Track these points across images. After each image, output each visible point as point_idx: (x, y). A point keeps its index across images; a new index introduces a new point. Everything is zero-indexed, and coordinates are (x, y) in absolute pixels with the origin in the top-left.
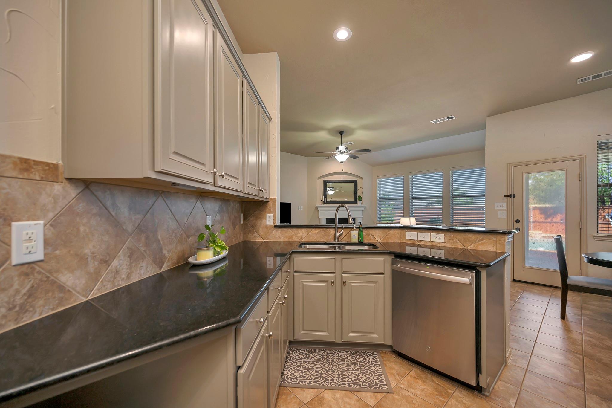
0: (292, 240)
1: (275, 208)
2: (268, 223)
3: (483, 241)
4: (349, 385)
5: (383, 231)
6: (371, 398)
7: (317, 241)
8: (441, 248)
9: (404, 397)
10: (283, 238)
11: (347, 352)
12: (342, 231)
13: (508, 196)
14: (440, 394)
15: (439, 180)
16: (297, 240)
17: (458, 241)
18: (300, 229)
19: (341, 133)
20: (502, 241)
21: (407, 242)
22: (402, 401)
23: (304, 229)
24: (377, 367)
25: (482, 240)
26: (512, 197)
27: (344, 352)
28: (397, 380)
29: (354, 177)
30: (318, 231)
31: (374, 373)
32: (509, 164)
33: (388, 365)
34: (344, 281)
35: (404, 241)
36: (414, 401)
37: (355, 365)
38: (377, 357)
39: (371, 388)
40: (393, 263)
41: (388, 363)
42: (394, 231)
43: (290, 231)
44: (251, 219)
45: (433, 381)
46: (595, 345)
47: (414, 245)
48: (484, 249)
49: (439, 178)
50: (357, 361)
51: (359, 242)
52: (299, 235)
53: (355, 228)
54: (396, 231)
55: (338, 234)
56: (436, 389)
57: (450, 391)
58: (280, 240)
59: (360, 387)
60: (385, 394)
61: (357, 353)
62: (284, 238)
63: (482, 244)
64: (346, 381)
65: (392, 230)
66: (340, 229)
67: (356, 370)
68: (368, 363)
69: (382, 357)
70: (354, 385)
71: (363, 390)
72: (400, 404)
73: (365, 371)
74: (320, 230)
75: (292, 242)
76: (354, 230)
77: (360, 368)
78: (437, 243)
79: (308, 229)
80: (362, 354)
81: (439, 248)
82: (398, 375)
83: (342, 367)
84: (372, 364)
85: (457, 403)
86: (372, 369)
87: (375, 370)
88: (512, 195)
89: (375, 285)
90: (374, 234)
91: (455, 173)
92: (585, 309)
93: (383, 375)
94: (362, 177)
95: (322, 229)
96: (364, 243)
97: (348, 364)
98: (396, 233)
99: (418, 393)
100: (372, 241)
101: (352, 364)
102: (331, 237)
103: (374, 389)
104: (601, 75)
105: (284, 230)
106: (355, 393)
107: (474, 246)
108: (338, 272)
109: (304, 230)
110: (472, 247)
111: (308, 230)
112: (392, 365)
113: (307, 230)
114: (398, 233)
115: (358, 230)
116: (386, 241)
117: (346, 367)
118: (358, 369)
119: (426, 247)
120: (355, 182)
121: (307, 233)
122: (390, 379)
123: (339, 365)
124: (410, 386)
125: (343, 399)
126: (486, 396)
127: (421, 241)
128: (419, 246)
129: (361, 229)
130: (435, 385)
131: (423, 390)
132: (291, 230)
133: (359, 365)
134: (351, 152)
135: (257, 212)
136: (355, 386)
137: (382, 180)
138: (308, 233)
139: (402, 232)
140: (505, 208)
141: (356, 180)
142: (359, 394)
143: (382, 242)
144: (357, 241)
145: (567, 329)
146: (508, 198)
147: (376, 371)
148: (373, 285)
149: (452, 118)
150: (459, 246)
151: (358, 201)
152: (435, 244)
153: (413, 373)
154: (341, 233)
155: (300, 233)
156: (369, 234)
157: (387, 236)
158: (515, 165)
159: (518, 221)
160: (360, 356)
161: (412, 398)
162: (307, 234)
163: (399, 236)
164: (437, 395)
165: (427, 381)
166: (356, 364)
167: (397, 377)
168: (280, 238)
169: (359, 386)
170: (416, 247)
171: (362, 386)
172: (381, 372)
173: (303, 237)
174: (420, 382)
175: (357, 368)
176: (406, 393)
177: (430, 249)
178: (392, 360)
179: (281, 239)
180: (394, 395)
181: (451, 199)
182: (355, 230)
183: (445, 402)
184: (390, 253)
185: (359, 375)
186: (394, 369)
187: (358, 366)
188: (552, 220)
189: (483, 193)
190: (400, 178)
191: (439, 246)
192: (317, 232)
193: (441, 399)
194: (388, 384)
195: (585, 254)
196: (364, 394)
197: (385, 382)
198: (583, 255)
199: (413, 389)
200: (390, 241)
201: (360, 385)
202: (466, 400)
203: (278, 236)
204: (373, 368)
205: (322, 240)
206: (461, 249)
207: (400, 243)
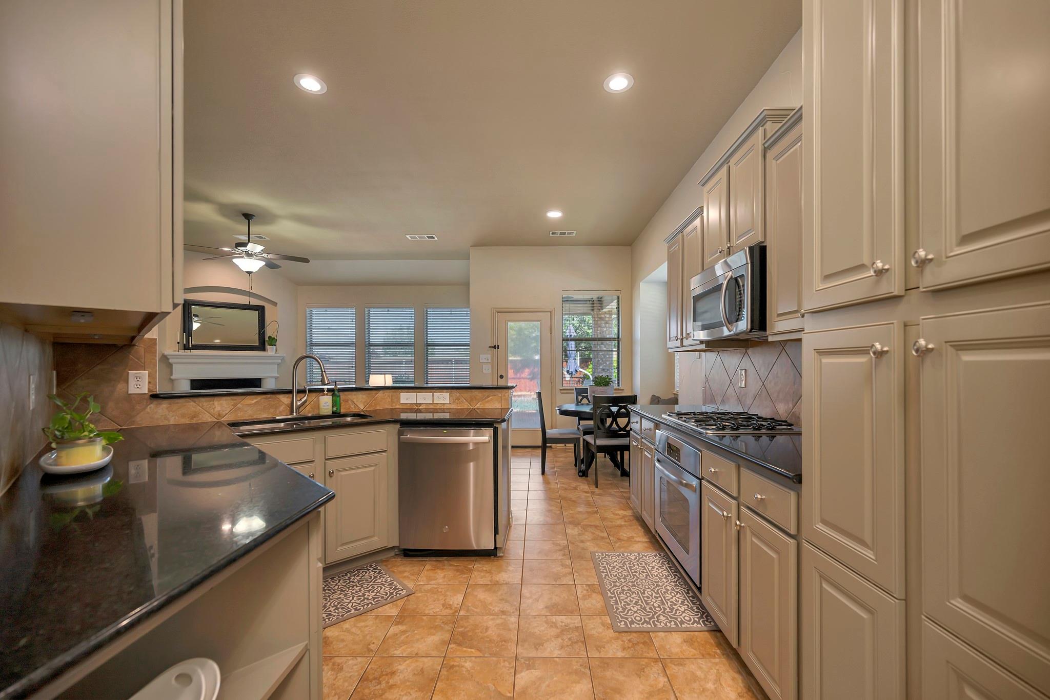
0: (198, 420)
1: (154, 359)
2: (132, 390)
3: (489, 399)
4: (356, 610)
5: (369, 394)
6: (391, 608)
7: (255, 417)
8: (446, 411)
9: (428, 591)
10: (173, 418)
11: (332, 579)
12: (306, 398)
13: (492, 347)
14: (462, 572)
15: (409, 319)
16: (210, 420)
17: (465, 401)
18: (216, 398)
19: (248, 217)
20: (507, 397)
21: (401, 407)
22: (427, 595)
23: (224, 398)
24: (384, 577)
25: (488, 397)
26: (496, 348)
27: (328, 581)
28: (414, 579)
29: (263, 302)
30: (255, 401)
31: (384, 585)
32: (494, 308)
33: (396, 571)
34: (330, 471)
35: (398, 407)
36: (440, 590)
37: (353, 587)
38: (379, 568)
39: (386, 599)
40: (400, 433)
41: (395, 568)
42: (384, 393)
43: (192, 403)
44: (79, 382)
45: (451, 565)
46: (566, 489)
47: (411, 411)
48: (490, 407)
49: (409, 316)
50: (353, 582)
51: (333, 413)
52: (214, 410)
53: (326, 391)
54: (387, 394)
55: (299, 403)
56: (457, 571)
57: (471, 566)
58: (166, 423)
59: (372, 604)
60: (406, 598)
61: (348, 574)
62: (177, 418)
63: (488, 402)
64: (350, 607)
65: (381, 392)
66: (302, 395)
67: (357, 592)
68: (370, 579)
69: (386, 566)
70: (363, 606)
71: (378, 605)
72: (426, 598)
73: (370, 588)
74: (259, 399)
75: (197, 424)
76: (324, 395)
77: (362, 587)
78: (440, 405)
79: (234, 398)
80: (356, 572)
81: (443, 411)
82: (413, 575)
83: (336, 596)
84: (375, 577)
85: (479, 573)
86: (378, 582)
87: (382, 581)
88: (497, 346)
89: (374, 470)
90: (355, 400)
91: (430, 311)
92: (557, 462)
93: (395, 582)
94: (275, 302)
95: (264, 396)
96: (341, 413)
97: (342, 591)
98: (386, 396)
99: (441, 581)
100: (353, 409)
101: (349, 588)
102: (281, 408)
103: (391, 599)
104: (565, 233)
105: (178, 403)
106: (369, 613)
107: (481, 405)
108: (319, 460)
109: (226, 400)
110: (479, 406)
111: (235, 400)
112: (402, 568)
113: (233, 400)
114: (389, 396)
115: (331, 394)
116: (372, 409)
117: (340, 594)
118: (360, 589)
119: (428, 411)
120: (261, 310)
121: (232, 405)
122: (406, 582)
123: (329, 596)
124: (429, 579)
125: (355, 626)
126: (501, 557)
127: (420, 404)
128: (418, 411)
129: (336, 392)
130: (454, 568)
131: (444, 577)
132: (195, 402)
133: (358, 585)
134: (270, 256)
135: (99, 367)
136: (366, 606)
137: (316, 311)
138: (235, 405)
139: (395, 394)
140: (490, 361)
141: (263, 307)
142: (374, 612)
143: (366, 411)
144: (330, 413)
145: (546, 482)
146: (493, 349)
147: (385, 582)
148: (372, 468)
149: (434, 238)
150: (466, 406)
151: (268, 347)
152: (438, 407)
153: (428, 567)
154: (303, 400)
155: (216, 406)
156: (348, 400)
157: (374, 402)
158: (500, 311)
159: (501, 377)
160: (354, 576)
161: (436, 588)
162: (233, 407)
163: (390, 400)
164: (459, 575)
165: (446, 567)
166: (355, 585)
167: (413, 577)
168: (166, 419)
169: (370, 605)
170: (415, 413)
171: (374, 603)
172: (391, 581)
173: (224, 413)
174: (439, 571)
175: (357, 589)
176: (429, 587)
177: (432, 414)
178: (398, 564)
179: (169, 421)
180: (416, 595)
181: (425, 348)
182: (327, 395)
183: (468, 577)
184: (395, 422)
185: (364, 595)
186: (406, 571)
187: (357, 587)
188: (520, 375)
189: (467, 340)
190: (348, 311)
191: (444, 409)
192: (253, 402)
193: (464, 576)
194: (405, 587)
195: (558, 407)
196: (380, 609)
197: (400, 587)
198: (556, 408)
199: (434, 580)
200: (378, 408)
201: (371, 603)
202: (486, 568)
203: (162, 416)
204: (380, 581)
205: (264, 416)
206: (468, 409)
207: (392, 410)
